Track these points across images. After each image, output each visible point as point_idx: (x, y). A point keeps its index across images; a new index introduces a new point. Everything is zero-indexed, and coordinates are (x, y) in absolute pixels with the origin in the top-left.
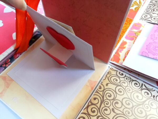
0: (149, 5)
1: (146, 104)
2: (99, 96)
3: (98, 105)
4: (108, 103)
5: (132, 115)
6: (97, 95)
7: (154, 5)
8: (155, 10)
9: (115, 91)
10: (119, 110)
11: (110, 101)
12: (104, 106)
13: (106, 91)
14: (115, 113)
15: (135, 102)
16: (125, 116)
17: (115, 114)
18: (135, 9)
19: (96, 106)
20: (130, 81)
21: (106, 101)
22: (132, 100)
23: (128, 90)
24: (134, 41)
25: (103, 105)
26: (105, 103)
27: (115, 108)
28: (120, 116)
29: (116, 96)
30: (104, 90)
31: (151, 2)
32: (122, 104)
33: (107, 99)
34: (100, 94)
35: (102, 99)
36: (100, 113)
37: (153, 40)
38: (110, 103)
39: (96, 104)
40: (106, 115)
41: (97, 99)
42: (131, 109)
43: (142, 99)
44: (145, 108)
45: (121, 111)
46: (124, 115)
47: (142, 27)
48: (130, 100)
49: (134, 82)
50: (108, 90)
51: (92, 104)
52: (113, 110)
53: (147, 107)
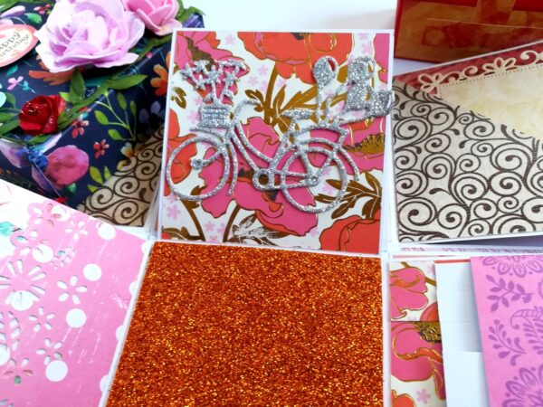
0: (397, 151)
7: (415, 150)
8: (430, 172)
18: (366, 209)
31: (395, 136)
37: (513, 363)
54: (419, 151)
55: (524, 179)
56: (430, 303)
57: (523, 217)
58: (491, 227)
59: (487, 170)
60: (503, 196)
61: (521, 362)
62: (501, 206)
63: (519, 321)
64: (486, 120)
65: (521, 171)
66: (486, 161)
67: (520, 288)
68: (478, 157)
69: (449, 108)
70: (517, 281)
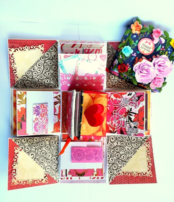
2: (38, 140)
3: (34, 142)
8: (122, 142)
9: (46, 146)
10: (37, 151)
16: (37, 155)
17: (35, 151)
22: (46, 155)
23: (50, 150)
25: (35, 144)
26: (37, 144)
28: (35, 153)
29: (44, 147)
30: (43, 140)
32: (41, 151)
33: (39, 144)
34: (40, 140)
35: (38, 142)
36: (31, 145)
38: (38, 146)
40: (32, 147)
41: (36, 140)
42: (41, 156)
43: (49, 158)
47: (98, 140)
48: (45, 153)
49: (57, 151)
50: (44, 142)
51: (33, 140)
52: (36, 149)
53: (47, 161)
54: (128, 141)
55: (119, 159)
56: (95, 141)
57: (111, 157)
58: (109, 152)
59: (121, 153)
60: (115, 155)
61: (85, 152)
62: (113, 154)
63: (91, 153)
64: (134, 154)
65: (120, 158)
66: (124, 153)
67: (97, 154)
68: (125, 152)
69: (138, 148)
70: (98, 154)
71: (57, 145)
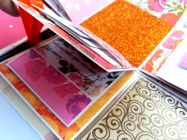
1: (180, 125)
2: (123, 108)
3: (121, 118)
4: (132, 117)
5: (161, 135)
6: (120, 106)
9: (144, 105)
10: (145, 127)
11: (136, 115)
12: (128, 120)
13: (132, 103)
14: (140, 129)
15: (167, 121)
16: (153, 135)
17: (141, 131)
18: (178, 13)
19: (118, 118)
20: (163, 96)
21: (130, 115)
22: (163, 118)
23: (159, 105)
24: (173, 50)
25: (126, 119)
26: (130, 117)
27: (141, 124)
28: (147, 135)
29: (144, 110)
30: (130, 101)
32: (151, 121)
33: (133, 112)
34: (124, 105)
35: (126, 111)
36: (122, 127)
38: (135, 118)
39: (118, 116)
40: (129, 131)
41: (119, 111)
42: (161, 128)
43: (176, 119)
44: (179, 129)
45: (148, 129)
46: (152, 133)
47: (184, 35)
48: (161, 118)
49: (167, 98)
50: (135, 102)
51: (113, 115)
52: (138, 125)
53: (181, 128)
71: (156, 91)
